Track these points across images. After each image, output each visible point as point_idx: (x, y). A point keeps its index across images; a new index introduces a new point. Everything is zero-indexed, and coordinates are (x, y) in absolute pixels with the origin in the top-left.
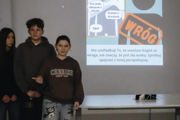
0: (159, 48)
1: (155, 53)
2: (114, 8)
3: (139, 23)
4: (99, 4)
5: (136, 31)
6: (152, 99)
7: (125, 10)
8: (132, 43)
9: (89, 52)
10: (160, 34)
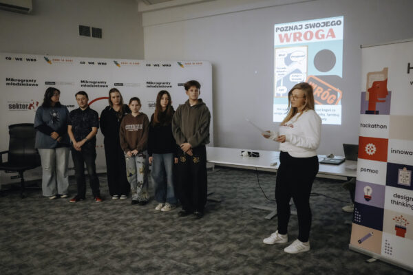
0: (338, 108)
1: (334, 113)
2: (297, 71)
3: (319, 85)
4: (284, 68)
6: (254, 156)
7: (307, 73)
9: (275, 110)
10: (339, 95)
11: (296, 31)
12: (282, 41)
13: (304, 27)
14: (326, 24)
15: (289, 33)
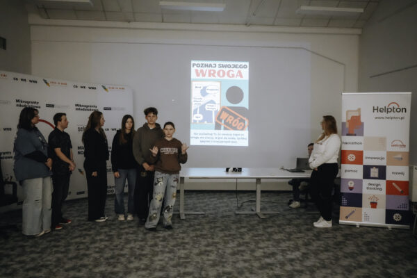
0: (246, 133)
1: (243, 137)
2: (212, 102)
3: (231, 114)
4: (201, 99)
5: (229, 119)
7: (220, 104)
8: (225, 129)
9: (192, 134)
10: (247, 122)
11: (210, 69)
12: (198, 75)
13: (217, 66)
14: (235, 66)
15: (204, 69)
